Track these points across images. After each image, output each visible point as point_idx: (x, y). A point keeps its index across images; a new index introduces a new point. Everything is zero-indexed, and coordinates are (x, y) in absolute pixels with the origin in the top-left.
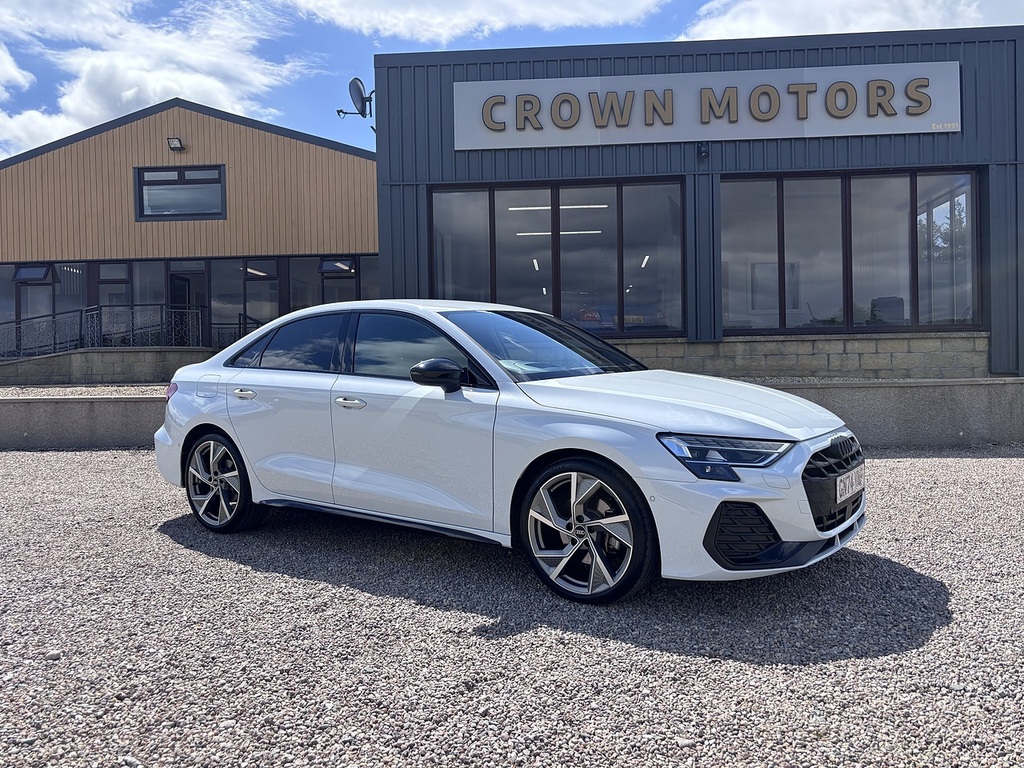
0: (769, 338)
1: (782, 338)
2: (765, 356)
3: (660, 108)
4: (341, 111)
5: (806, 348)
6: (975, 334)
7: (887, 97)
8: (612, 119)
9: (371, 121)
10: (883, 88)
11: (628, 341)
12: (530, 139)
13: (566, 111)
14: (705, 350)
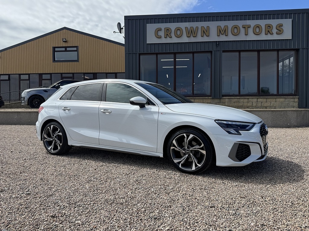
0: (235, 97)
1: (239, 97)
2: (234, 102)
3: (205, 32)
4: (115, 32)
5: (246, 100)
6: (295, 97)
7: (271, 29)
8: (192, 35)
9: (123, 35)
10: (270, 26)
11: (195, 98)
12: (168, 41)
13: (179, 33)
14: (217, 101)
